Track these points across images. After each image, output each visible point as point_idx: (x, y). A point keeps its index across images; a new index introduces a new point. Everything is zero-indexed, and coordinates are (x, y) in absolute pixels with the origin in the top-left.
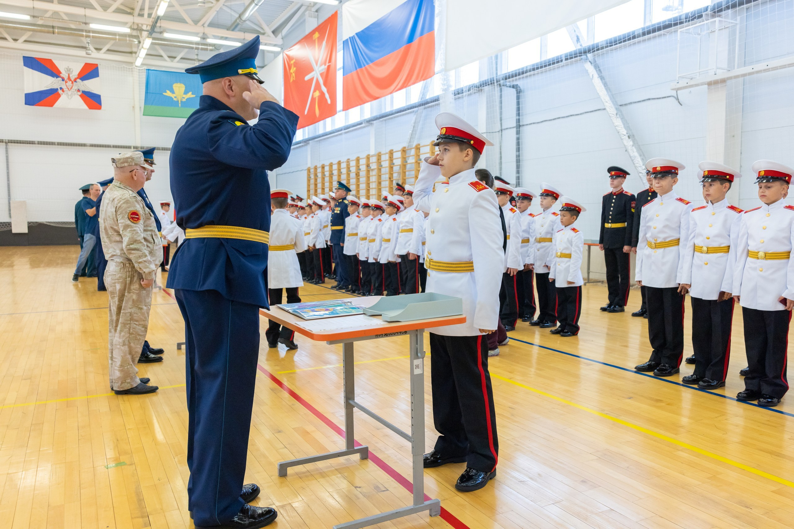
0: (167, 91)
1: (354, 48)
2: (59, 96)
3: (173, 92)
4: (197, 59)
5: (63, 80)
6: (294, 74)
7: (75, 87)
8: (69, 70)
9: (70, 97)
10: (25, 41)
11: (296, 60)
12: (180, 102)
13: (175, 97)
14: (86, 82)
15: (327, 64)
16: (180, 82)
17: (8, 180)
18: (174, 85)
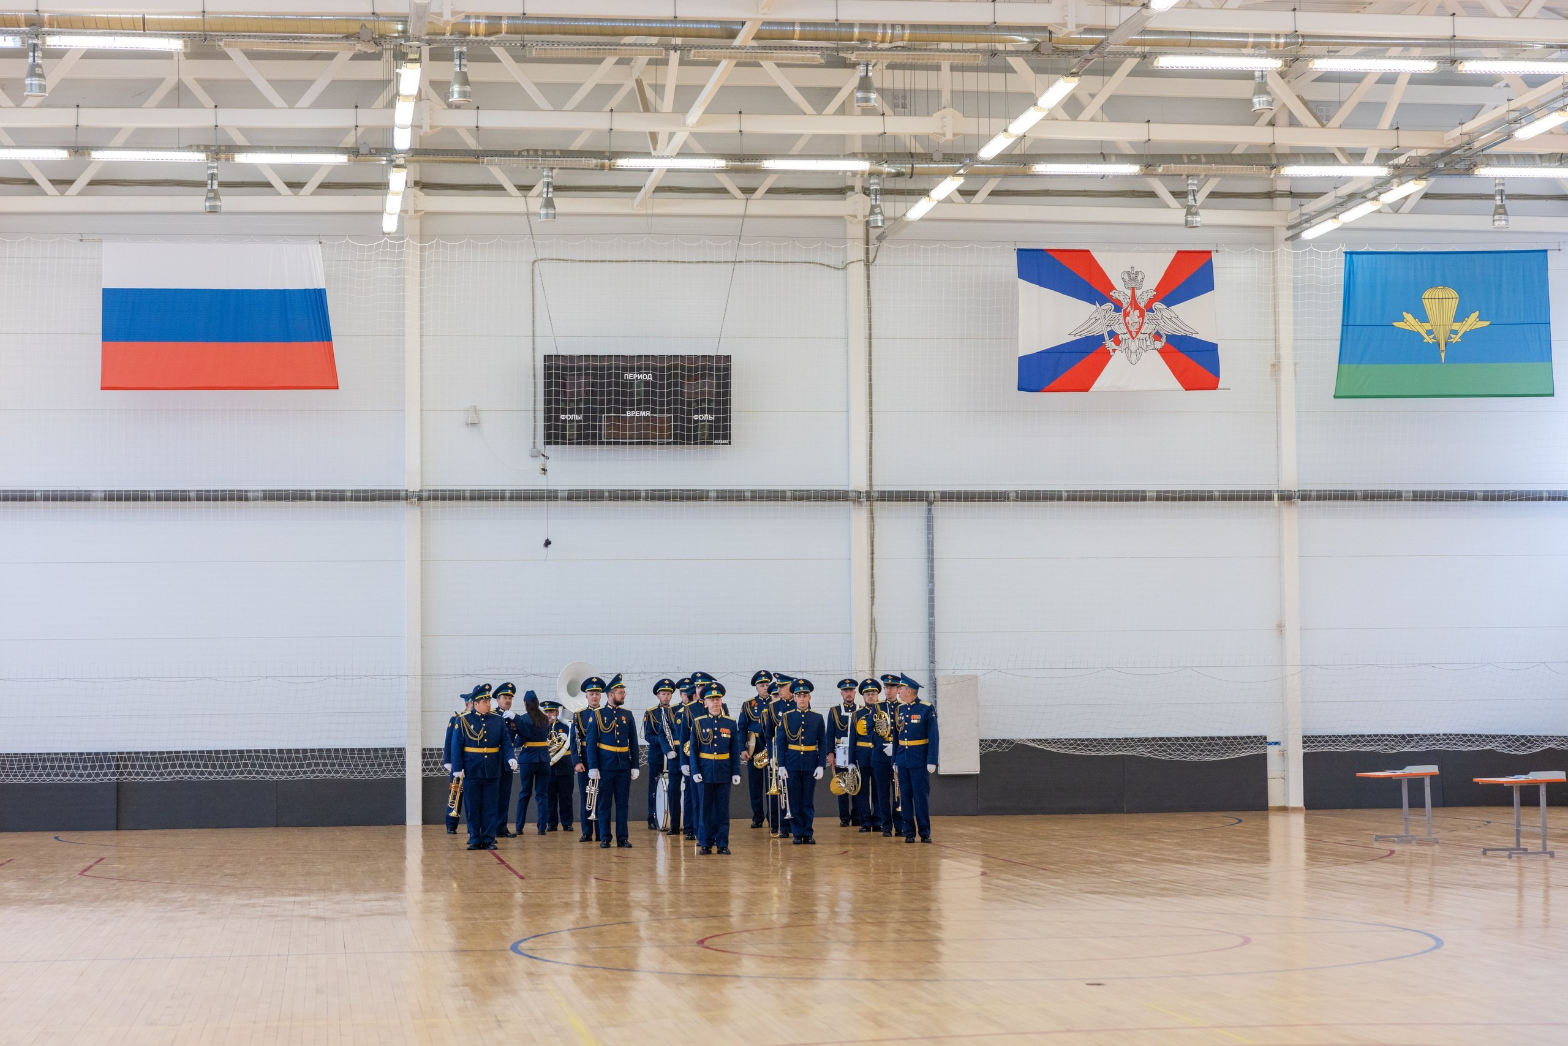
0: (1405, 314)
2: (1106, 356)
3: (1422, 317)
5: (1119, 307)
7: (1148, 328)
9: (1134, 355)
10: (992, 193)
12: (1442, 347)
13: (1429, 333)
14: (1179, 309)
16: (1445, 285)
17: (931, 614)
18: (1426, 295)
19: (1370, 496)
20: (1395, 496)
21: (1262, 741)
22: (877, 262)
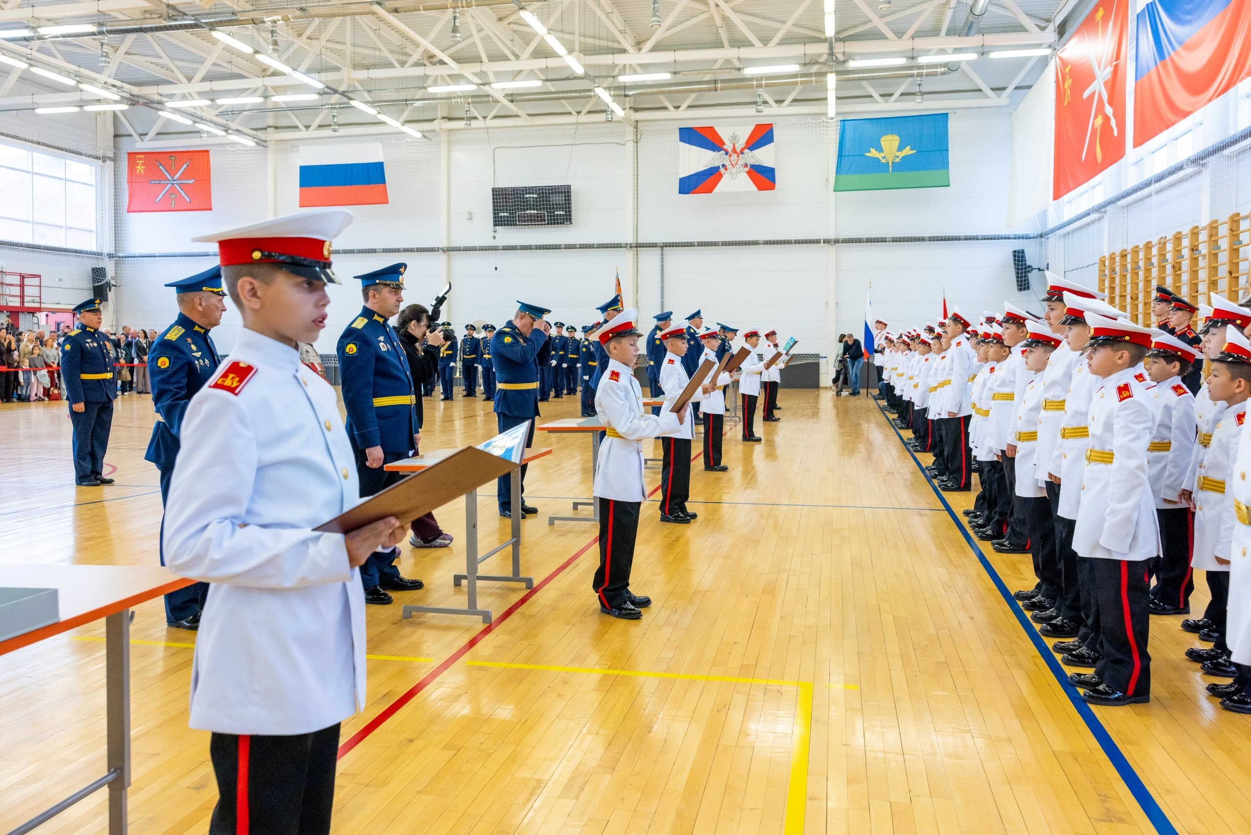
0: (871, 149)
1: (1153, 21)
2: (720, 176)
3: (880, 149)
4: (919, 92)
5: (727, 153)
6: (1068, 91)
7: (741, 162)
8: (734, 138)
9: (734, 176)
10: (689, 107)
11: (1072, 65)
12: (890, 164)
13: (884, 158)
14: (756, 152)
15: (1114, 63)
16: (893, 133)
17: (662, 298)
18: (883, 139)
19: (869, 240)
20: (883, 240)
21: (817, 356)
22: (642, 140)
